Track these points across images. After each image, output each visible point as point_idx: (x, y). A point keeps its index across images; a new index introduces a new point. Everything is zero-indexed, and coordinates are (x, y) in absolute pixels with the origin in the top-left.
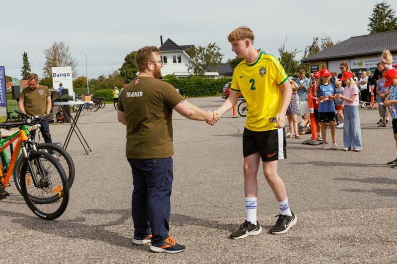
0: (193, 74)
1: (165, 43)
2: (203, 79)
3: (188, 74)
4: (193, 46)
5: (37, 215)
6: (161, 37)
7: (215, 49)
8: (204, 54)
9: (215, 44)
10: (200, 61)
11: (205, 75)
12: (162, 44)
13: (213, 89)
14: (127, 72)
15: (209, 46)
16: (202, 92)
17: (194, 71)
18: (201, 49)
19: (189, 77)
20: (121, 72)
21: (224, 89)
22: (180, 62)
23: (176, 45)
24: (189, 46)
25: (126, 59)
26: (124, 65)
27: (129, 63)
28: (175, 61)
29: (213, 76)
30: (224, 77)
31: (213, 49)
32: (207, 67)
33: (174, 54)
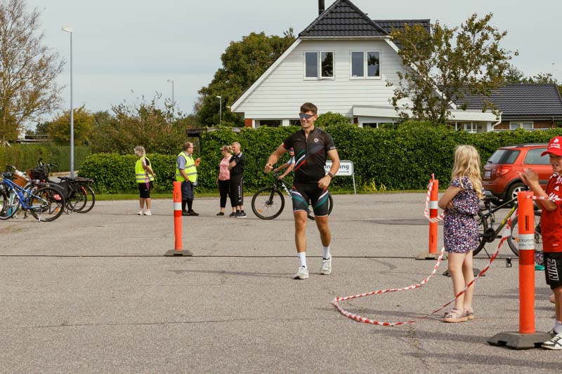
0: (411, 114)
1: (333, 10)
3: (393, 114)
7: (485, 38)
8: (448, 51)
9: (488, 18)
11: (450, 118)
12: (321, 13)
15: (469, 23)
17: (411, 105)
22: (378, 73)
23: (363, 16)
25: (225, 58)
26: (220, 76)
27: (235, 69)
28: (357, 71)
31: (478, 36)
33: (358, 48)
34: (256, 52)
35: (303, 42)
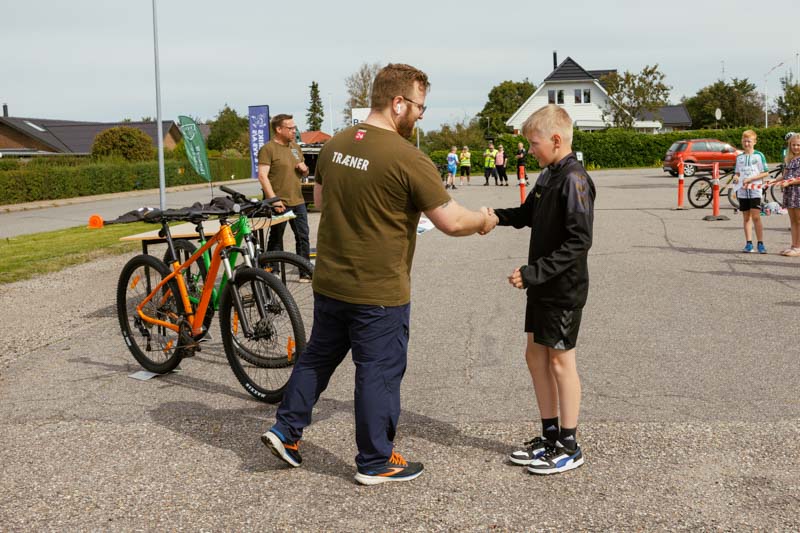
0: (612, 124)
1: (562, 66)
2: (630, 133)
3: (603, 124)
4: (615, 71)
5: (249, 391)
6: (555, 55)
7: (655, 78)
8: (633, 88)
9: (656, 67)
10: (626, 100)
11: (635, 126)
12: (555, 67)
13: (648, 153)
14: (491, 119)
15: (645, 70)
16: (627, 159)
17: (613, 119)
18: (628, 78)
19: (604, 130)
20: (481, 120)
21: (668, 153)
22: (589, 101)
23: (580, 68)
24: (606, 72)
25: (490, 96)
26: (488, 106)
27: (497, 102)
28: (578, 100)
29: (649, 130)
30: (671, 131)
31: (651, 78)
32: (637, 112)
33: (578, 87)
34: (507, 92)
35: (547, 84)
